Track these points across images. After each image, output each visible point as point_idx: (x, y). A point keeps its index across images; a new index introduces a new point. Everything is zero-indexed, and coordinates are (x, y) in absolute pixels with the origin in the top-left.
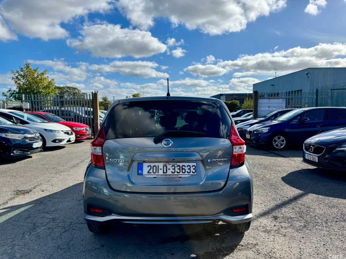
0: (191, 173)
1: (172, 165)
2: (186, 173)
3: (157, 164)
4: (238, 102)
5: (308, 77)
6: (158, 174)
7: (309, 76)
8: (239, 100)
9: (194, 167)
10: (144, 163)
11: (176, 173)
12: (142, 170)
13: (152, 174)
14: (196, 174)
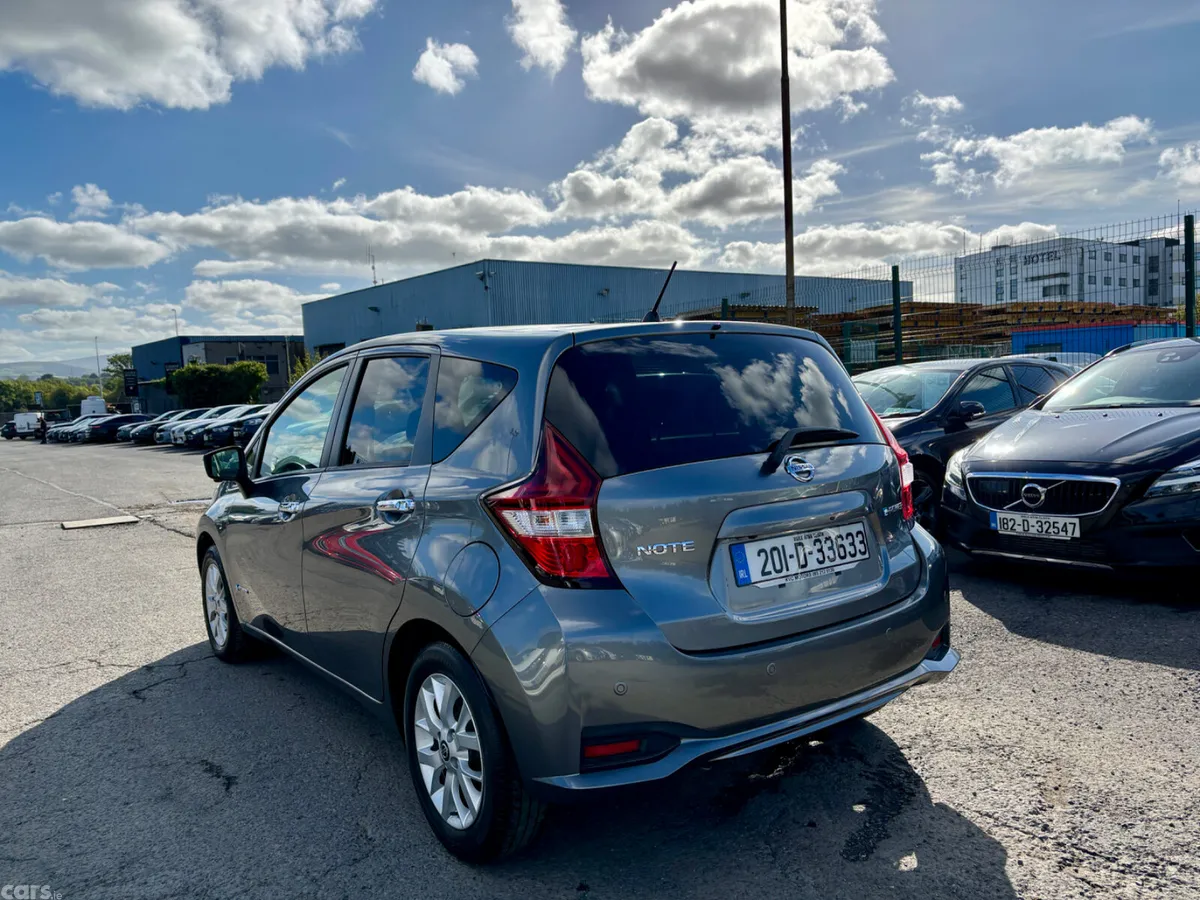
0: (859, 556)
1: (814, 539)
2: (848, 557)
3: (777, 542)
4: (261, 368)
5: (486, 288)
6: (789, 573)
7: (488, 285)
8: (260, 358)
9: (860, 537)
10: (746, 545)
11: (827, 563)
12: (745, 567)
13: (774, 575)
14: (867, 556)
